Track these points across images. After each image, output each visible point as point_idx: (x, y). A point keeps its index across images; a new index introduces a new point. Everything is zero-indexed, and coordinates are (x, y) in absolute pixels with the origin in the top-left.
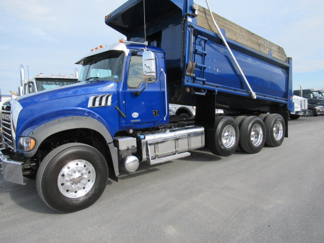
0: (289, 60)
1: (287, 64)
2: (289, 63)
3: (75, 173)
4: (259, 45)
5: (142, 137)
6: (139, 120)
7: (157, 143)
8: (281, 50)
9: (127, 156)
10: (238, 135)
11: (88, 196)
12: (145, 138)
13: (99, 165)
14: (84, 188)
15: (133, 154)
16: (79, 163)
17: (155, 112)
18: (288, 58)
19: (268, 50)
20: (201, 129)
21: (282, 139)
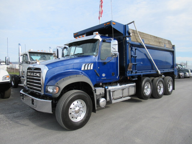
0: (173, 47)
1: (173, 50)
2: (174, 48)
3: (76, 107)
4: (160, 43)
5: (106, 87)
6: (105, 78)
7: (114, 91)
8: (169, 42)
9: (99, 98)
10: (152, 88)
11: (83, 121)
12: (108, 88)
13: (89, 103)
14: (80, 116)
15: (102, 97)
16: (79, 102)
17: (113, 73)
18: (173, 46)
19: (164, 44)
20: (134, 84)
21: (172, 91)
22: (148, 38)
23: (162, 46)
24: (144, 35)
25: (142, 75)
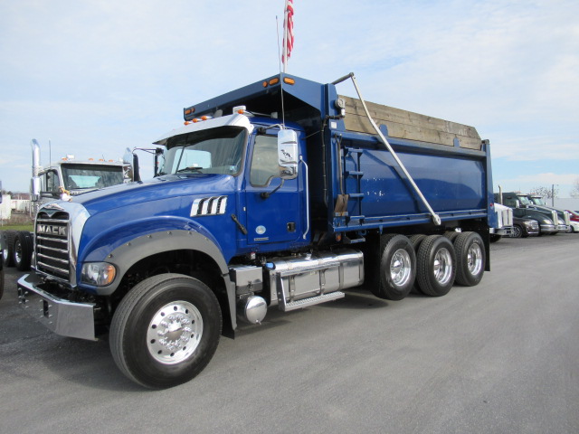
0: (485, 145)
1: (482, 153)
2: (485, 150)
3: (172, 322)
4: (439, 133)
5: (270, 265)
6: (266, 238)
7: (293, 276)
8: (471, 131)
9: (248, 296)
10: (415, 266)
11: (191, 362)
12: (274, 268)
13: (210, 310)
14: (184, 348)
15: (257, 294)
16: (178, 307)
17: (290, 225)
18: (483, 142)
19: (452, 137)
20: (359, 255)
21: (481, 274)
22: (401, 121)
23: (447, 143)
24: (387, 112)
25: (381, 228)
